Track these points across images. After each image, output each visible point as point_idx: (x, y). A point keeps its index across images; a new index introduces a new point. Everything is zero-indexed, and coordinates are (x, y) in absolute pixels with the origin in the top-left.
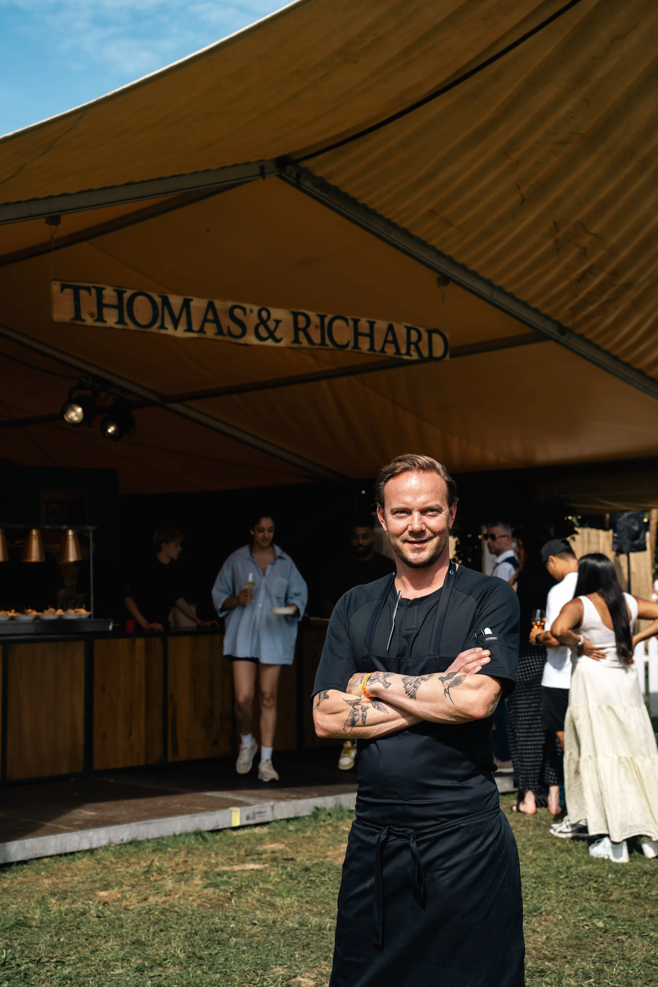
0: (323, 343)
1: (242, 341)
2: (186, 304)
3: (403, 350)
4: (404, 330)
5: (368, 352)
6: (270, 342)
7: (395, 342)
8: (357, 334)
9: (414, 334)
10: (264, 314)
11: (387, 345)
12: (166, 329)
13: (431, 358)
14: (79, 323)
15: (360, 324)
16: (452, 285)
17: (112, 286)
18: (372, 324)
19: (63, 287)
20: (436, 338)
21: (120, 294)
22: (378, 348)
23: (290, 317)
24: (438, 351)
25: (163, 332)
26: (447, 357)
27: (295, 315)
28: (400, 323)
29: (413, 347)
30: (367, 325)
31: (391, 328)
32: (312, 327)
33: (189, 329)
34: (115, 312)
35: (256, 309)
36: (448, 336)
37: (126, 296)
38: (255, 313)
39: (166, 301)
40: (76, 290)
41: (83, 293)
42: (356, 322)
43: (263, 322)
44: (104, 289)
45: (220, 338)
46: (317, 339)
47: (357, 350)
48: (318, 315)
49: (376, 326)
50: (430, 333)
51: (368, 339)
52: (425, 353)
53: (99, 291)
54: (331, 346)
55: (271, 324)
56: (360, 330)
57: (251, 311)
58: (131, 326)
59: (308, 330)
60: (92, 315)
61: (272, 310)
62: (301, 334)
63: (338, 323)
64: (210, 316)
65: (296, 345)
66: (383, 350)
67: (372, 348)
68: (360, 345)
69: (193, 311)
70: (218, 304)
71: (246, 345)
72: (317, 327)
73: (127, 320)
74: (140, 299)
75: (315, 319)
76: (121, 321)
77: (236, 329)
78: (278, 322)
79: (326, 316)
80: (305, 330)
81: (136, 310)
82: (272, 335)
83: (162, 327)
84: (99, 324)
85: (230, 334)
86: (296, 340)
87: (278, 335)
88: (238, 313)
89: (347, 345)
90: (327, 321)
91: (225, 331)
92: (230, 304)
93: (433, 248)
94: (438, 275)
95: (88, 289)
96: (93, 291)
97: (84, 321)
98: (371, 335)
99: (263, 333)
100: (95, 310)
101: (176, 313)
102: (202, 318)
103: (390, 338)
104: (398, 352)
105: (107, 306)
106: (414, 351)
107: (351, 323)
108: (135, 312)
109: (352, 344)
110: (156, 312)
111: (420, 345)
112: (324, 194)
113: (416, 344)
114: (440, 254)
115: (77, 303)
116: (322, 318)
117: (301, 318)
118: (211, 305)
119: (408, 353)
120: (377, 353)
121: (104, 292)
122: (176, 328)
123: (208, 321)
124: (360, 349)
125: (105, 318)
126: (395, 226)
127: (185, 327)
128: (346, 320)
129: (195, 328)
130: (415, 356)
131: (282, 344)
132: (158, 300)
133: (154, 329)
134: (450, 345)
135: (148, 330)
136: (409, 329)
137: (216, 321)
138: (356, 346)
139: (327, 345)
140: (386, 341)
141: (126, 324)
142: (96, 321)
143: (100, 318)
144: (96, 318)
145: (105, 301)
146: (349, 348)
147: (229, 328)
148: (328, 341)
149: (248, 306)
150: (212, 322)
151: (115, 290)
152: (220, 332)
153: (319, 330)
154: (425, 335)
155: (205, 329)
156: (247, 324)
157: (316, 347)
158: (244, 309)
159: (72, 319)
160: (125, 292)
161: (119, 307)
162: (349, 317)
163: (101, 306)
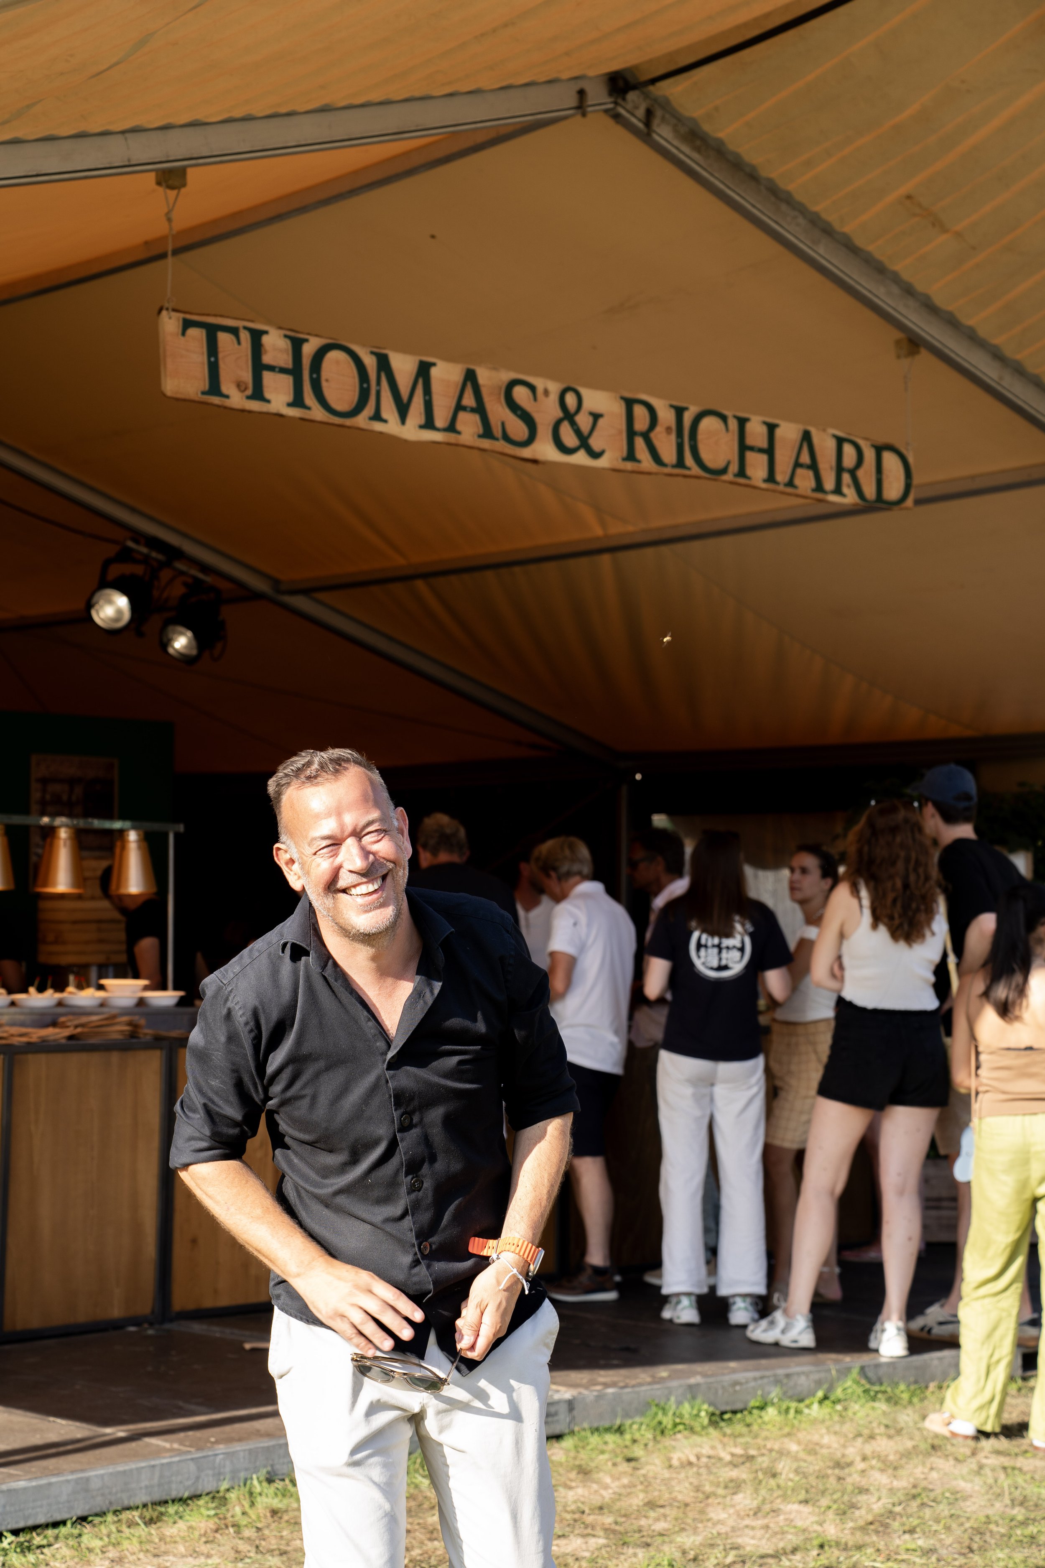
0: (680, 463)
1: (526, 452)
2: (424, 370)
3: (829, 484)
4: (832, 444)
5: (764, 486)
6: (581, 458)
7: (814, 466)
8: (744, 448)
9: (849, 451)
10: (571, 400)
11: (800, 471)
12: (385, 421)
13: (880, 504)
14: (216, 400)
15: (749, 426)
16: (924, 354)
17: (280, 328)
18: (771, 428)
19: (187, 325)
20: (890, 461)
21: (297, 344)
22: (781, 476)
23: (619, 409)
24: (893, 489)
25: (378, 426)
26: (909, 502)
27: (630, 403)
28: (824, 430)
29: (846, 478)
30: (764, 430)
31: (807, 437)
32: (659, 429)
33: (429, 424)
34: (287, 381)
35: (554, 388)
36: (911, 459)
37: (309, 349)
38: (554, 397)
39: (383, 363)
40: (212, 331)
41: (223, 338)
42: (742, 422)
43: (569, 416)
44: (266, 332)
45: (486, 444)
46: (668, 453)
47: (742, 480)
48: (672, 406)
49: (778, 432)
50: (879, 450)
51: (764, 458)
52: (870, 491)
53: (257, 336)
54: (696, 470)
55: (584, 421)
56: (749, 441)
57: (546, 392)
58: (318, 413)
59: (652, 435)
60: (240, 386)
61: (584, 392)
62: (639, 442)
63: (708, 424)
64: (469, 400)
65: (629, 466)
66: (790, 483)
67: (771, 478)
68: (749, 472)
69: (435, 387)
70: (484, 376)
71: (535, 462)
72: (668, 430)
73: (309, 398)
74: (334, 355)
75: (666, 416)
76: (298, 401)
77: (519, 429)
78: (596, 417)
79: (686, 409)
80: (646, 436)
81: (327, 380)
82: (584, 443)
83: (377, 416)
84: (255, 406)
85: (506, 437)
86: (631, 456)
87: (596, 443)
88: (520, 394)
89: (724, 471)
90: (688, 418)
91: (497, 431)
92: (507, 376)
93: (896, 279)
94: (899, 335)
95: (234, 331)
96: (245, 336)
97: (227, 397)
98: (770, 451)
99: (569, 438)
100: (247, 376)
101: (404, 391)
102: (453, 405)
103: (805, 458)
104: (819, 487)
105: (271, 368)
106: (849, 486)
107: (733, 424)
108: (324, 384)
109: (734, 468)
110: (365, 385)
111: (860, 473)
112: (695, 155)
113: (853, 472)
114: (908, 291)
115: (212, 359)
116: (679, 412)
117: (640, 412)
118: (470, 376)
119: (838, 491)
120: (781, 488)
121: (265, 339)
122: (403, 420)
123: (464, 409)
124: (749, 478)
125: (267, 395)
126: (827, 231)
127: (422, 421)
128: (724, 418)
129: (440, 422)
130: (850, 497)
131: (602, 463)
132: (370, 362)
133: (362, 420)
134: (916, 479)
135: (348, 422)
136: (840, 441)
137: (480, 409)
138: (742, 472)
139: (689, 469)
140: (797, 465)
141: (309, 408)
142: (248, 398)
143: (258, 394)
144: (249, 392)
145: (267, 359)
146: (729, 477)
147: (503, 424)
148: (689, 460)
149: (540, 383)
150: (473, 410)
151: (286, 336)
152: (487, 433)
153: (673, 437)
154: (869, 455)
155: (459, 426)
156: (538, 418)
157: (668, 470)
158: (532, 388)
159: (203, 393)
160: (307, 340)
161: (295, 372)
162: (729, 413)
163: (259, 367)
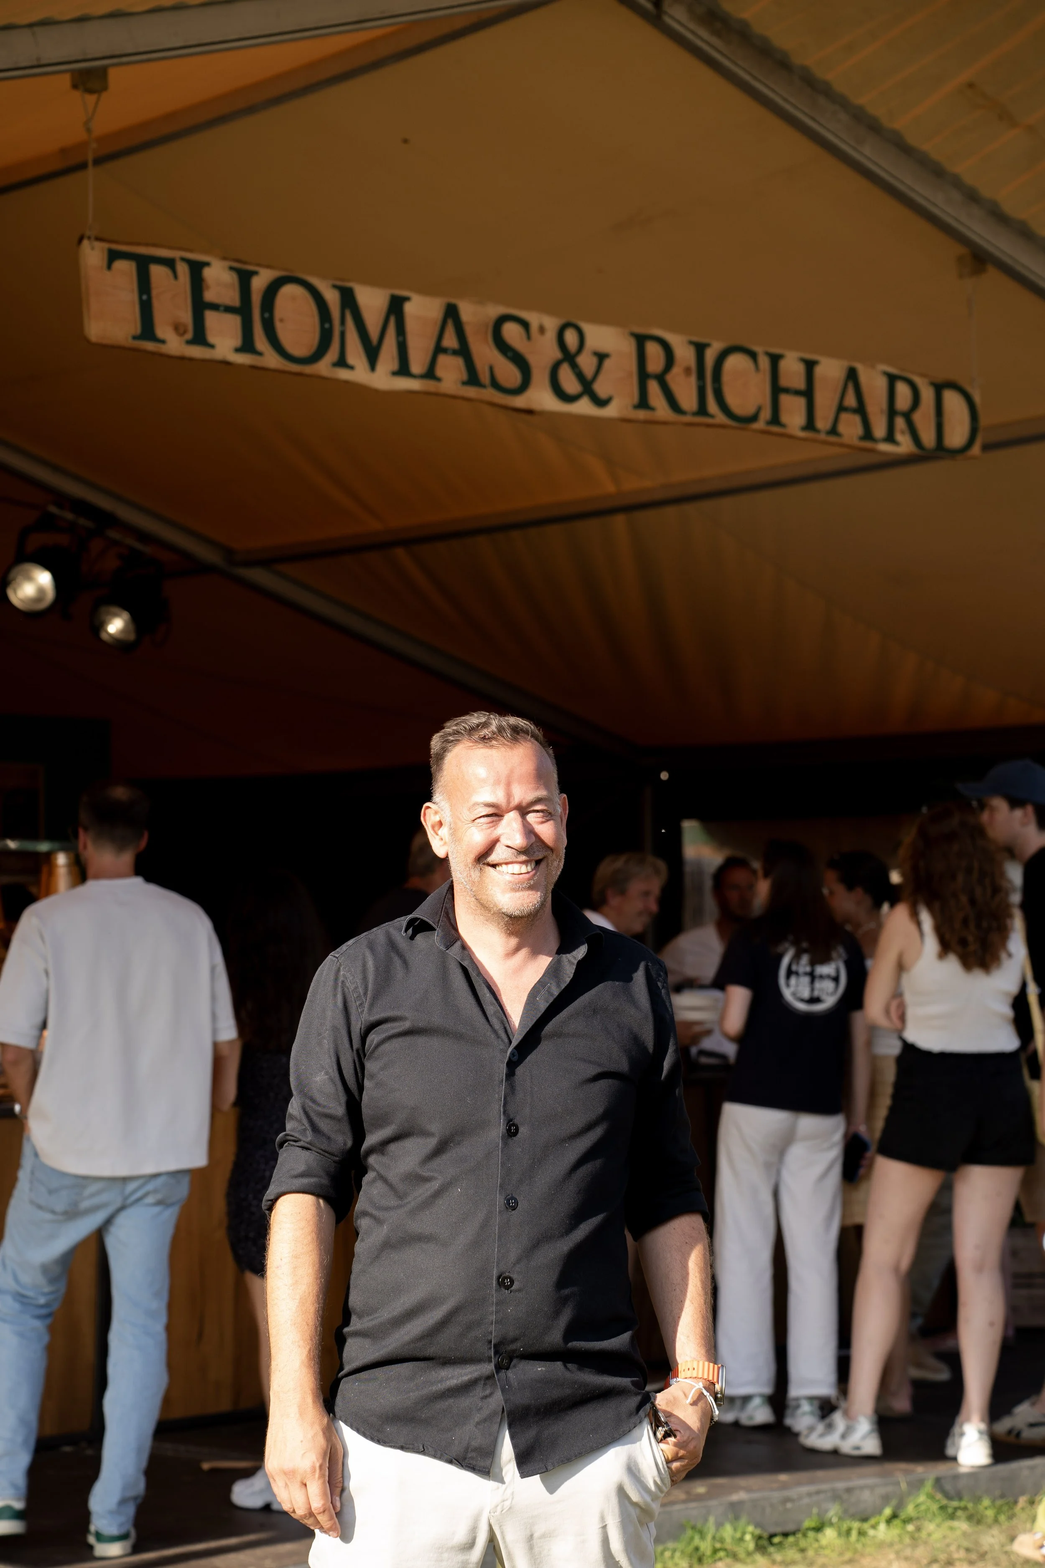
0: (702, 410)
1: (519, 401)
2: (396, 306)
3: (880, 431)
4: (882, 383)
5: (802, 434)
6: (584, 407)
7: (861, 410)
8: (777, 390)
9: (903, 391)
10: (571, 337)
11: (844, 416)
12: (351, 368)
13: (941, 451)
14: (150, 346)
15: (783, 365)
16: (992, 274)
17: (224, 258)
18: (810, 365)
19: (113, 256)
20: (953, 401)
21: (245, 278)
22: (823, 423)
23: (628, 347)
24: (956, 436)
25: (343, 374)
26: (976, 449)
27: (641, 340)
28: (873, 367)
29: (900, 422)
30: (801, 368)
31: (852, 375)
32: (676, 370)
33: (403, 370)
34: (234, 322)
35: (551, 324)
36: (977, 398)
37: (259, 283)
38: (551, 335)
39: (348, 298)
40: (143, 264)
41: (157, 272)
42: (775, 360)
43: (569, 357)
44: (207, 264)
45: (471, 392)
46: (688, 398)
47: (775, 429)
48: (691, 343)
49: (819, 371)
50: (939, 388)
51: (801, 402)
52: (928, 438)
53: (196, 269)
54: (720, 418)
55: (586, 362)
56: (784, 382)
57: (542, 330)
58: (271, 360)
59: (669, 378)
60: (178, 329)
61: (587, 328)
62: (653, 387)
63: (735, 363)
64: (450, 341)
65: (642, 414)
66: (833, 431)
67: (810, 425)
68: (784, 418)
69: (410, 325)
70: (468, 312)
71: (530, 412)
72: (688, 371)
73: (261, 342)
74: (289, 291)
75: (684, 354)
76: (247, 346)
77: (509, 374)
78: (601, 357)
79: (707, 345)
80: (661, 379)
81: (281, 320)
82: (587, 388)
83: (342, 362)
84: (196, 352)
85: (495, 384)
86: (643, 403)
87: (601, 388)
88: (510, 331)
89: (754, 418)
90: (710, 356)
91: (485, 378)
92: (494, 311)
93: (957, 183)
94: (960, 250)
95: (170, 263)
96: (183, 269)
97: (163, 342)
98: (808, 394)
99: (569, 383)
100: (186, 317)
101: (374, 332)
102: (432, 345)
103: (851, 400)
104: (868, 435)
105: (215, 307)
106: (903, 432)
107: (764, 362)
108: (279, 326)
109: (766, 414)
110: (327, 326)
111: (917, 417)
112: (715, 41)
113: (908, 416)
114: (972, 197)
115: (145, 297)
116: (700, 349)
117: (653, 350)
118: (451, 313)
119: (890, 438)
120: (823, 436)
121: (207, 273)
122: (373, 365)
123: (445, 351)
124: (783, 426)
125: (211, 339)
126: (874, 127)
127: (395, 366)
128: (753, 355)
129: (417, 367)
130: (904, 445)
131: (610, 411)
132: (332, 297)
133: (324, 367)
134: (984, 421)
135: (308, 369)
136: (892, 379)
137: (464, 351)
138: (775, 419)
139: (712, 416)
140: (841, 408)
141: (260, 354)
142: (189, 342)
143: (200, 337)
144: (189, 335)
145: (210, 296)
146: (760, 425)
147: (491, 369)
148: (712, 406)
149: (534, 318)
150: (455, 353)
151: (232, 268)
152: (473, 379)
153: (693, 380)
154: (927, 394)
155: (439, 372)
156: (532, 359)
157: (688, 419)
158: (525, 325)
159: (135, 338)
160: (255, 273)
161: (243, 310)
162: (758, 349)
163: (200, 306)
